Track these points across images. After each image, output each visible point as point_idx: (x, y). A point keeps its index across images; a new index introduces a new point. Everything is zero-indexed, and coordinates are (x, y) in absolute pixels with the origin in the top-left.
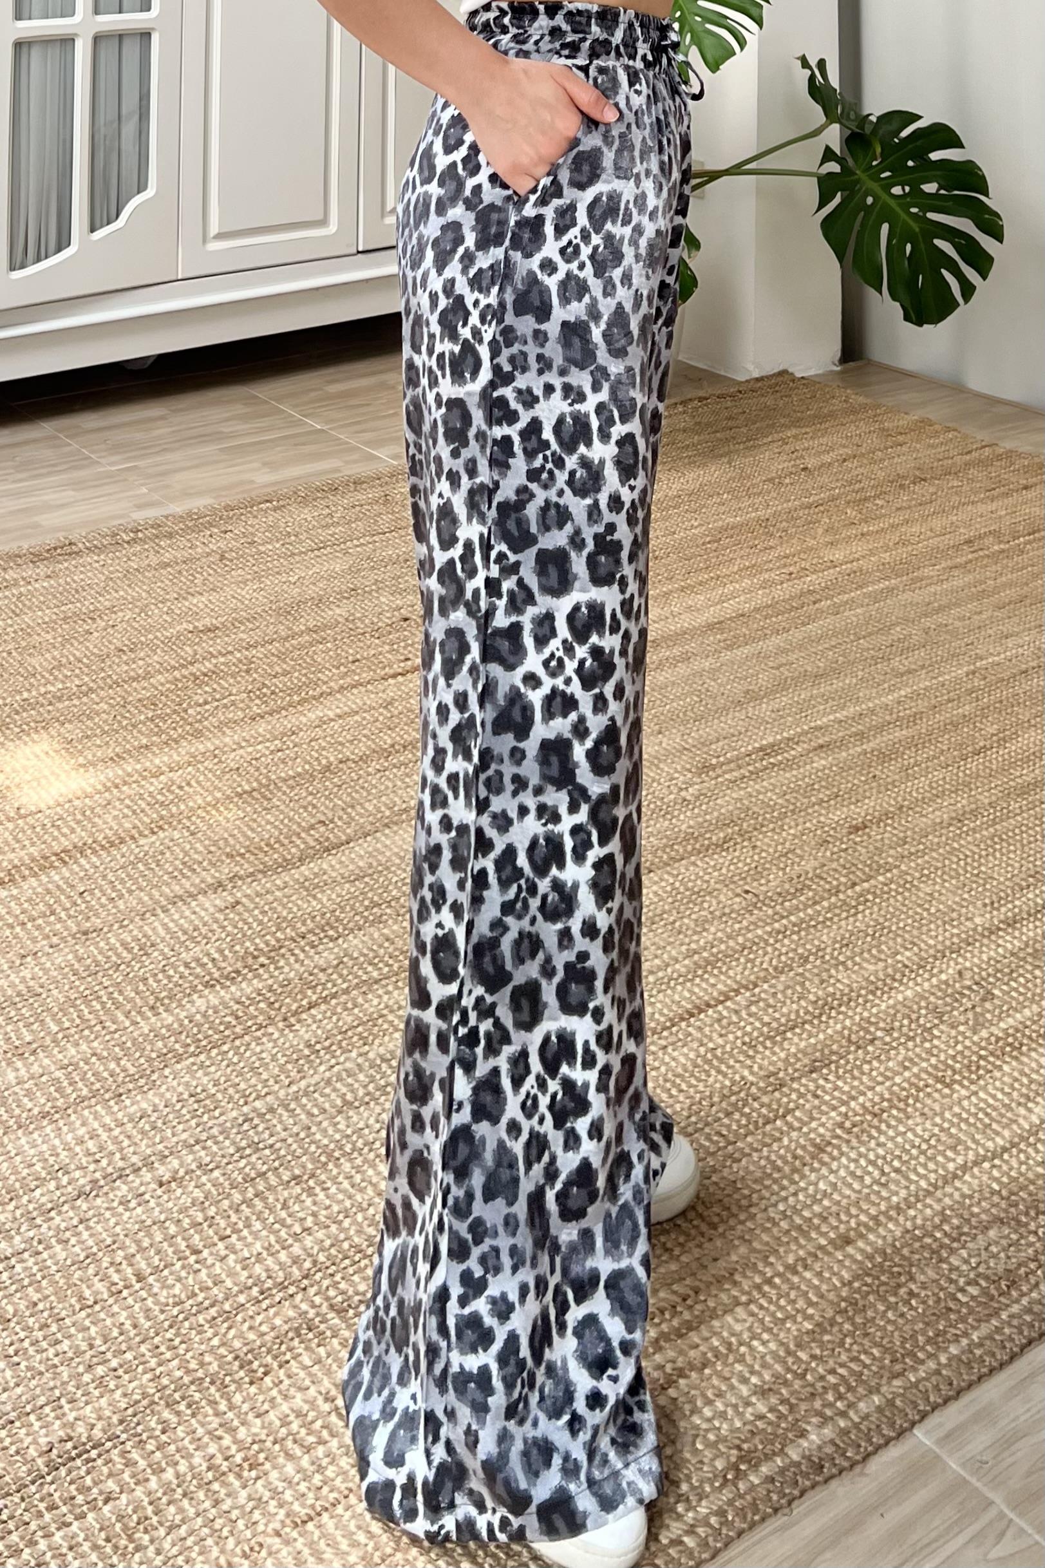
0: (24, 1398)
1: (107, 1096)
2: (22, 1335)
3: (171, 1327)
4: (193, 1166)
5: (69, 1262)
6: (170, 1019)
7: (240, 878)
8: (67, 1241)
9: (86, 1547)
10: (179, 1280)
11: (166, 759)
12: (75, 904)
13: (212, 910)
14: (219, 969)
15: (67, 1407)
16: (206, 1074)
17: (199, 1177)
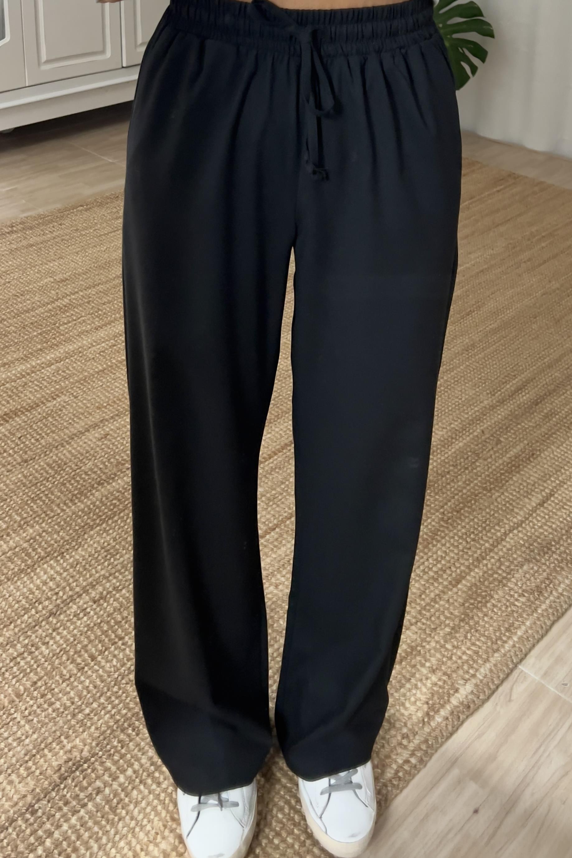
0: (39, 740)
1: (55, 555)
2: (31, 702)
3: (115, 685)
4: (111, 589)
5: (51, 655)
6: (82, 506)
7: (107, 420)
8: (48, 643)
9: (90, 824)
10: (115, 656)
11: (53, 356)
12: (17, 445)
13: (94, 440)
14: (104, 473)
15: (65, 741)
16: (108, 535)
17: (115, 595)
